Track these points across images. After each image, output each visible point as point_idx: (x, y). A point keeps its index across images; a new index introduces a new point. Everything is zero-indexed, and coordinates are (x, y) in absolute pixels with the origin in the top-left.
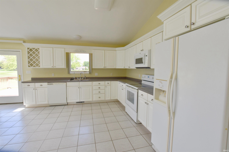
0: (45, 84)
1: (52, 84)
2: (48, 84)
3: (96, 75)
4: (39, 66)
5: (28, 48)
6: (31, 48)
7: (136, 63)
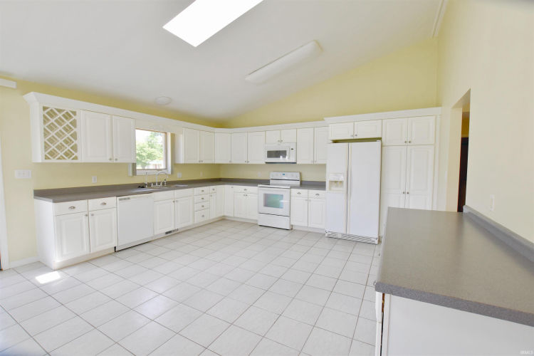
0: (111, 201)
1: (129, 198)
2: (120, 200)
3: (179, 176)
4: (76, 158)
5: (45, 108)
6: (52, 107)
7: (268, 157)
